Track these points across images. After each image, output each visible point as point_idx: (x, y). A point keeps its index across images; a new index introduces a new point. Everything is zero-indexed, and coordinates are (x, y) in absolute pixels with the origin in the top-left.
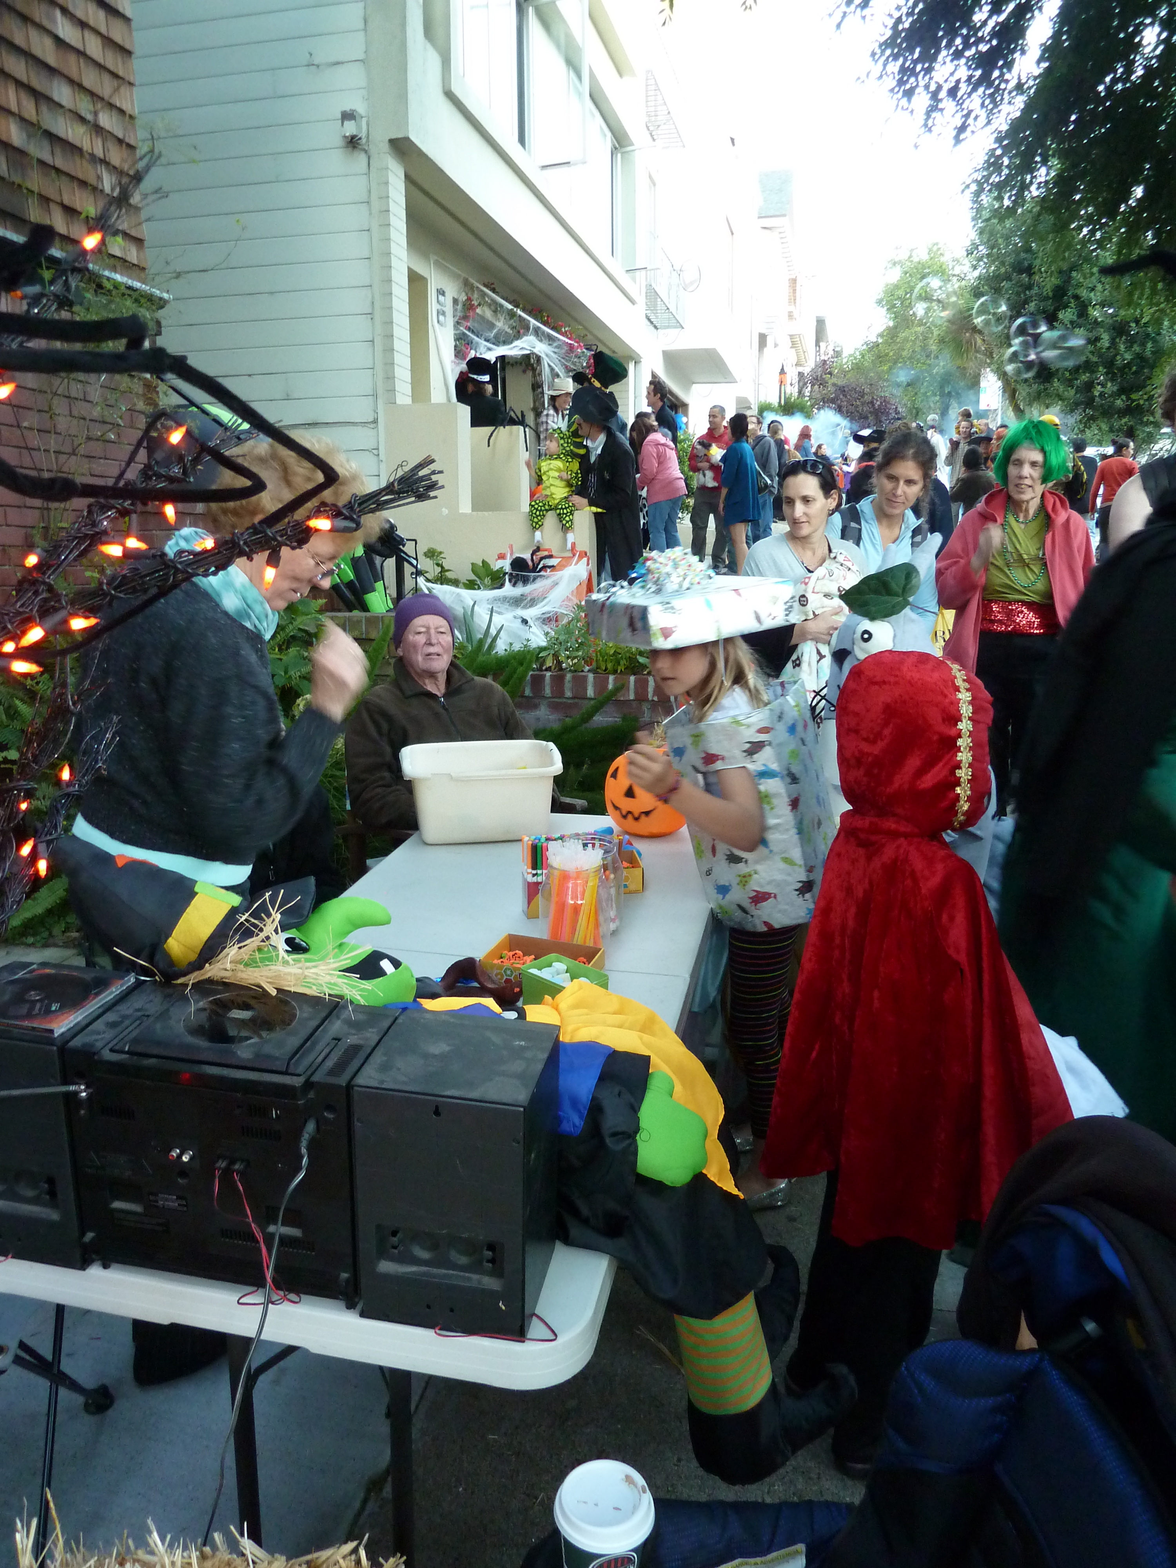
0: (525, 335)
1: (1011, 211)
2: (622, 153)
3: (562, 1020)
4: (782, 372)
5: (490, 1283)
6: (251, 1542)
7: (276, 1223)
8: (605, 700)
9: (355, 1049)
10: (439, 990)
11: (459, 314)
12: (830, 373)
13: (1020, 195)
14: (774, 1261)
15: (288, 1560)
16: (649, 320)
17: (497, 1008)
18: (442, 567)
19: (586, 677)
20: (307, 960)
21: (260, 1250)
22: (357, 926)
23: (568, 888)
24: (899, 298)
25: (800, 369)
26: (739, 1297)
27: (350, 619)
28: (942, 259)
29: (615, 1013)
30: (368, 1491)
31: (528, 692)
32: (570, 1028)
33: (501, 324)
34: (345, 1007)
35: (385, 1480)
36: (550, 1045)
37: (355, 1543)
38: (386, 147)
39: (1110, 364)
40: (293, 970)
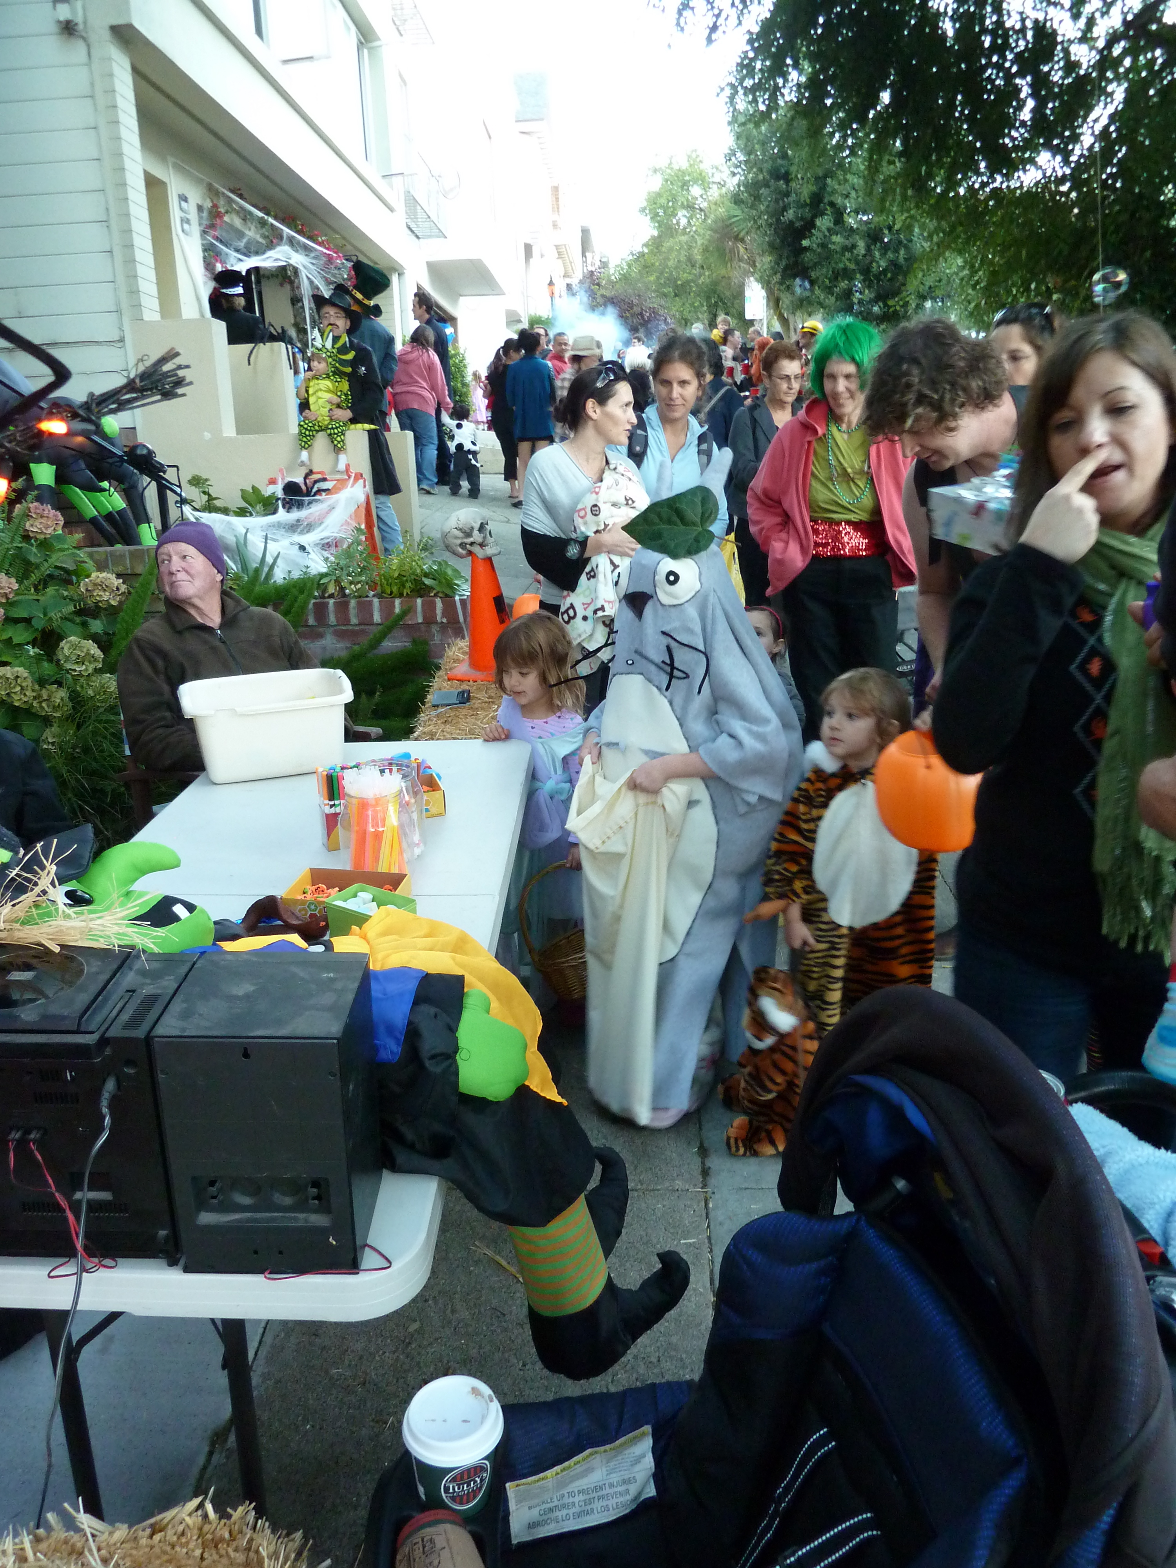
0: (279, 245)
1: (765, 116)
2: (369, 49)
3: (371, 948)
4: (551, 283)
5: (318, 1220)
6: (88, 1515)
7: (82, 1190)
8: (393, 624)
9: (151, 1000)
10: (240, 931)
11: (205, 222)
12: (598, 284)
13: (773, 98)
14: (601, 1163)
15: (130, 1527)
16: (409, 228)
17: (302, 944)
18: (209, 495)
19: (370, 603)
20: (91, 912)
21: (66, 1219)
22: (143, 872)
23: (368, 816)
24: (661, 207)
25: (568, 281)
26: (570, 1201)
27: (112, 554)
28: (702, 166)
29: (426, 936)
30: (213, 1444)
31: (311, 621)
32: (380, 956)
33: (252, 233)
34: (138, 957)
35: (229, 1430)
36: (359, 974)
37: (200, 1499)
38: (107, 35)
39: (866, 271)
40: (76, 923)
